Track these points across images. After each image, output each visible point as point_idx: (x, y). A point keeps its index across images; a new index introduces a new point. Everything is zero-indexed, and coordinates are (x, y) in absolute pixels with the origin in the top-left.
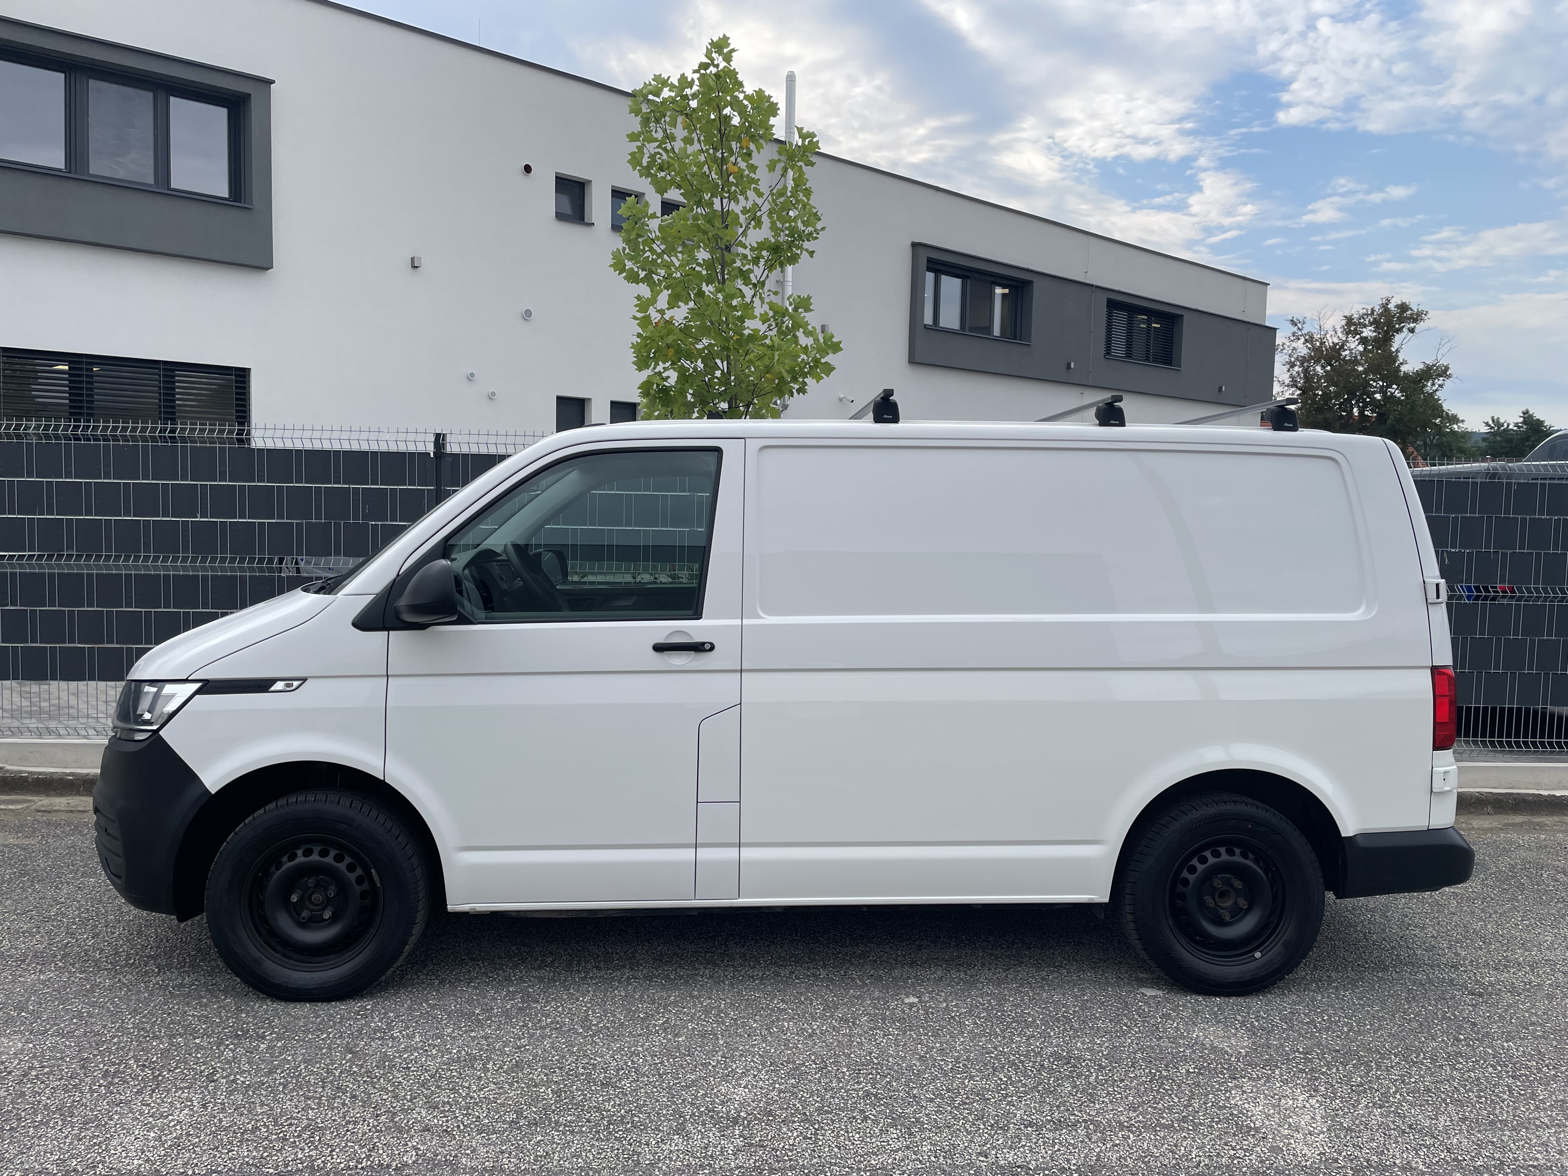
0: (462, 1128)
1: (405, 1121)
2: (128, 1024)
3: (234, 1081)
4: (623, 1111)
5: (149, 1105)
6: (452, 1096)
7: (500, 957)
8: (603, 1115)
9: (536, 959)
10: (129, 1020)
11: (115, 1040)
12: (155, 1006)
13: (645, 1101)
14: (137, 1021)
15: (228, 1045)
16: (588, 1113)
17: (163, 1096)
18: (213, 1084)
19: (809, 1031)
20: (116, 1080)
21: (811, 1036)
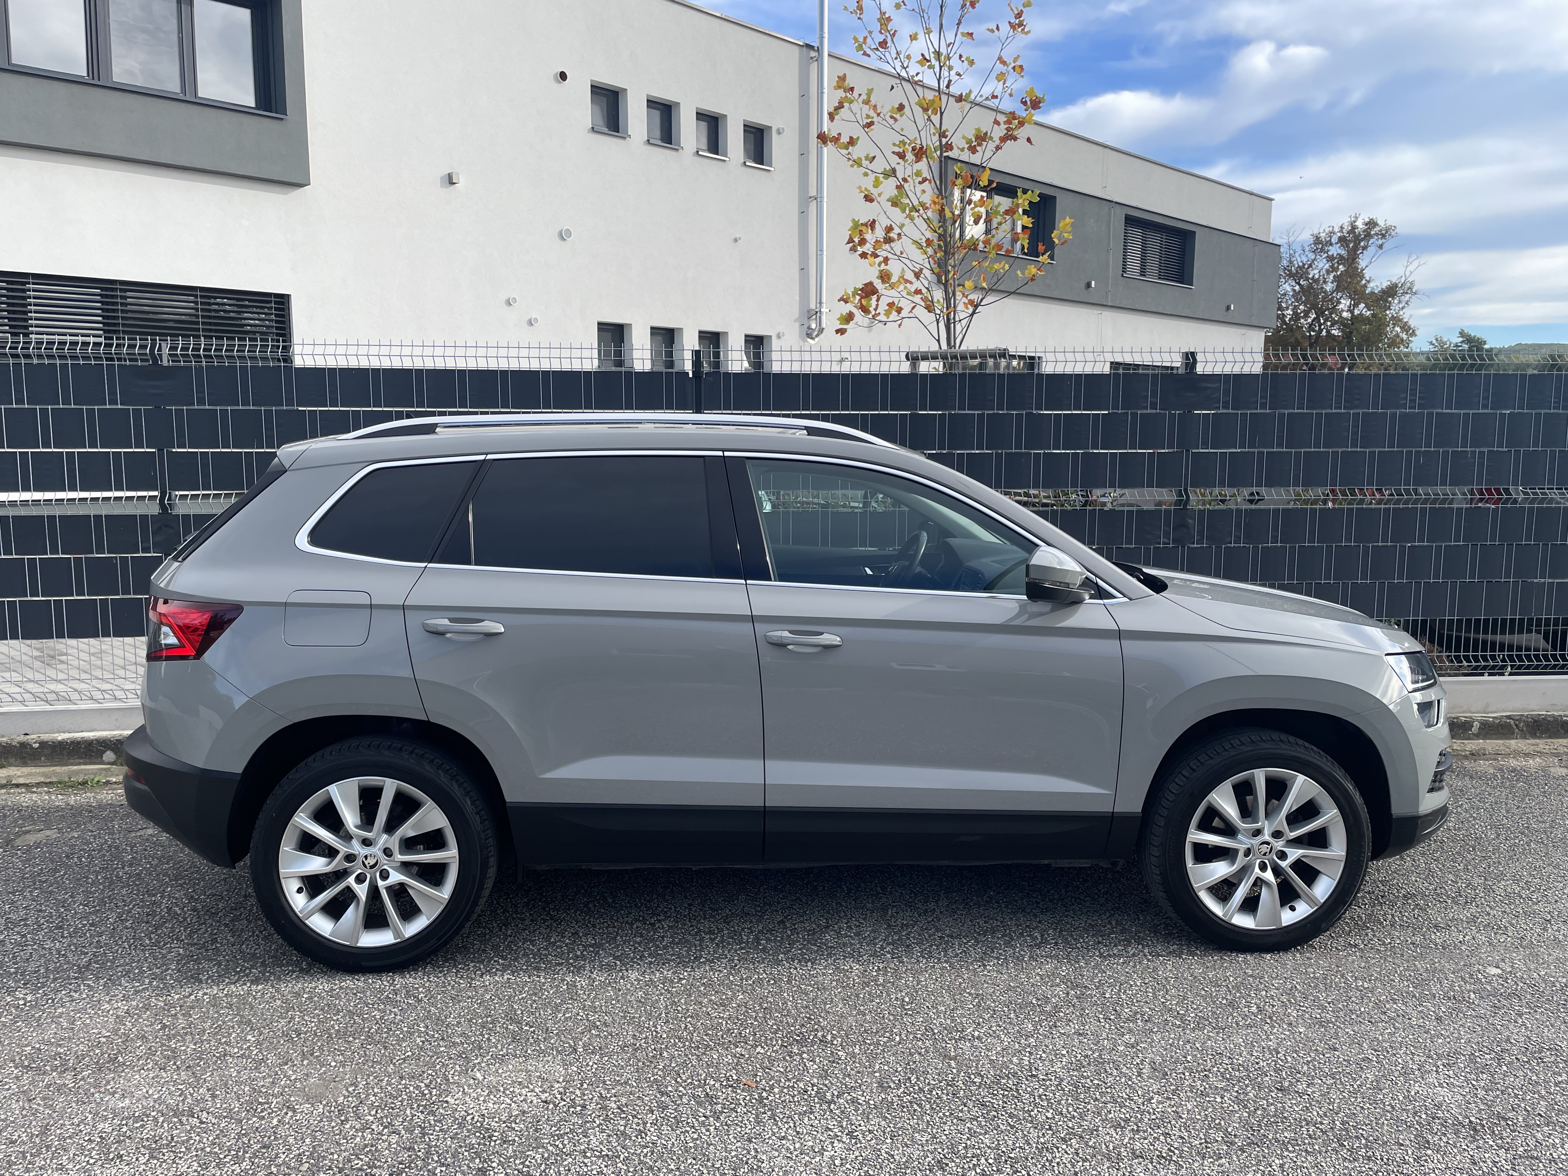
0: (1177, 1152)
1: (1104, 1146)
2: (656, 1032)
3: (854, 1101)
4: (1337, 1122)
5: (784, 1138)
6: (1123, 1110)
7: (979, 934)
8: (1317, 1128)
9: (1021, 934)
11: (665, 1054)
13: (1349, 1109)
15: (800, 1055)
16: (1301, 1127)
17: (792, 1125)
18: (832, 1106)
19: (1431, 1013)
20: (719, 1107)
21: (1439, 1019)
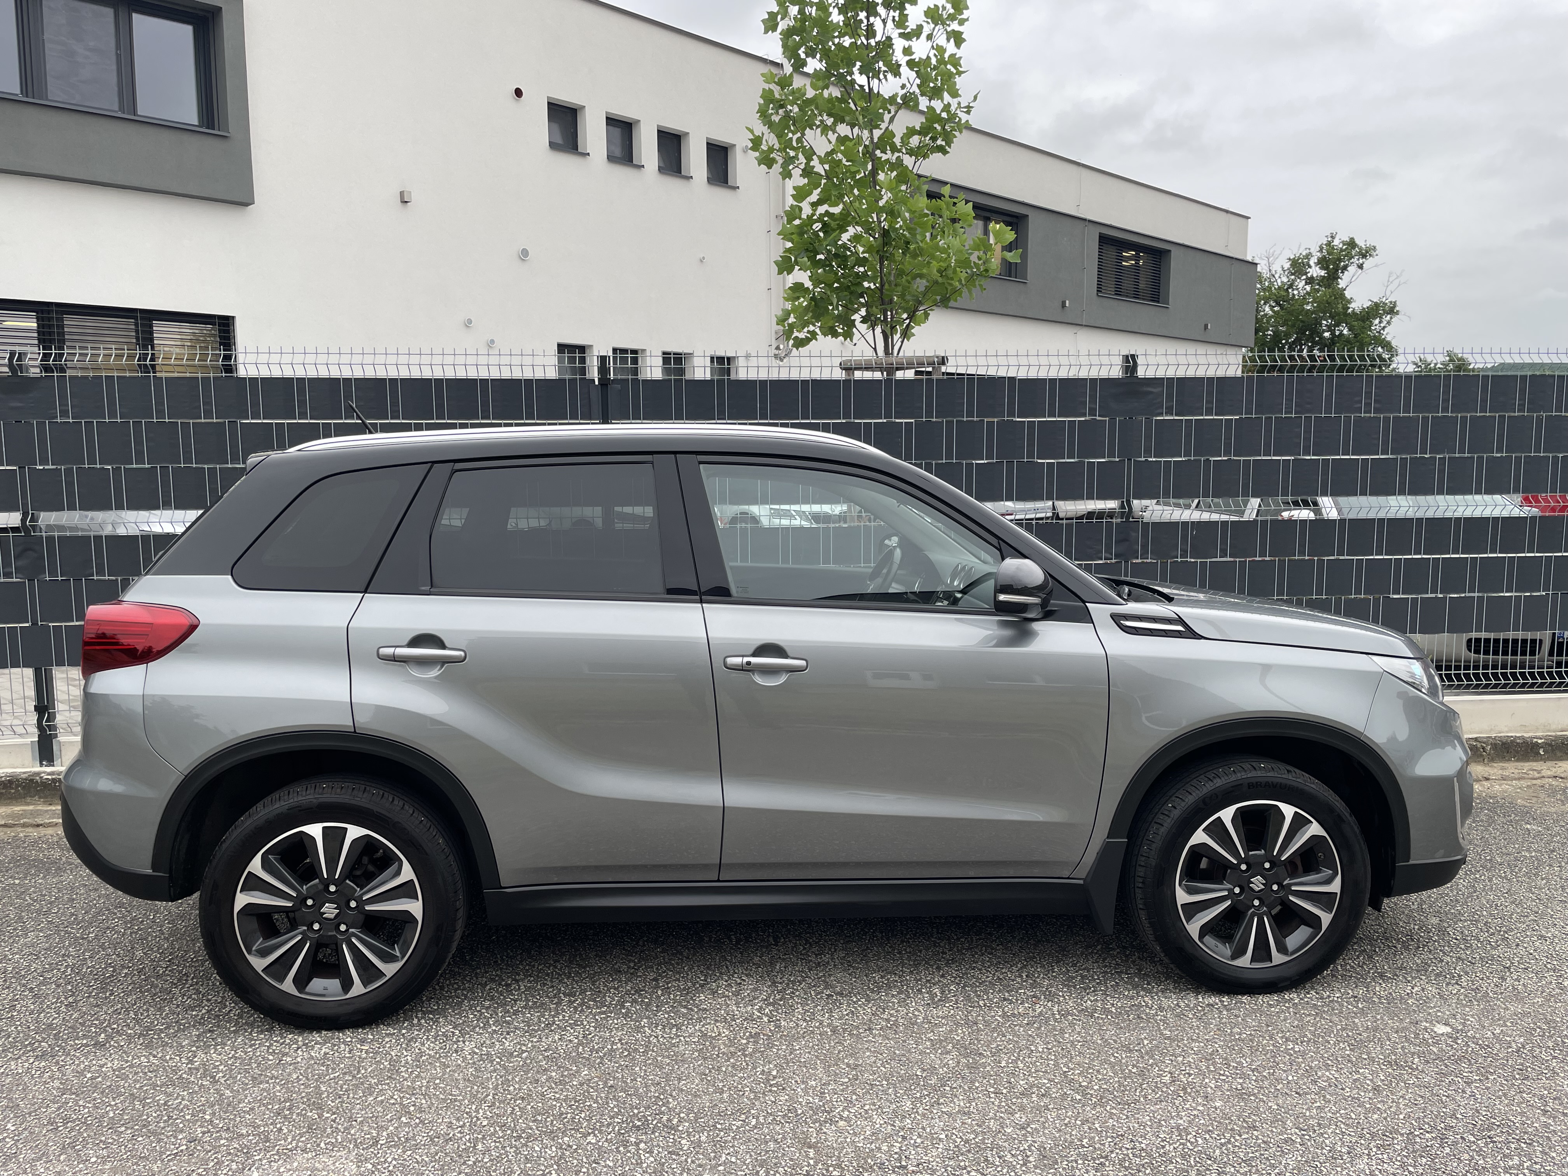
10: (477, 1111)
12: (496, 1088)
14: (488, 1113)
15: (637, 1144)
19: (1368, 1082)
21: (1376, 1089)
